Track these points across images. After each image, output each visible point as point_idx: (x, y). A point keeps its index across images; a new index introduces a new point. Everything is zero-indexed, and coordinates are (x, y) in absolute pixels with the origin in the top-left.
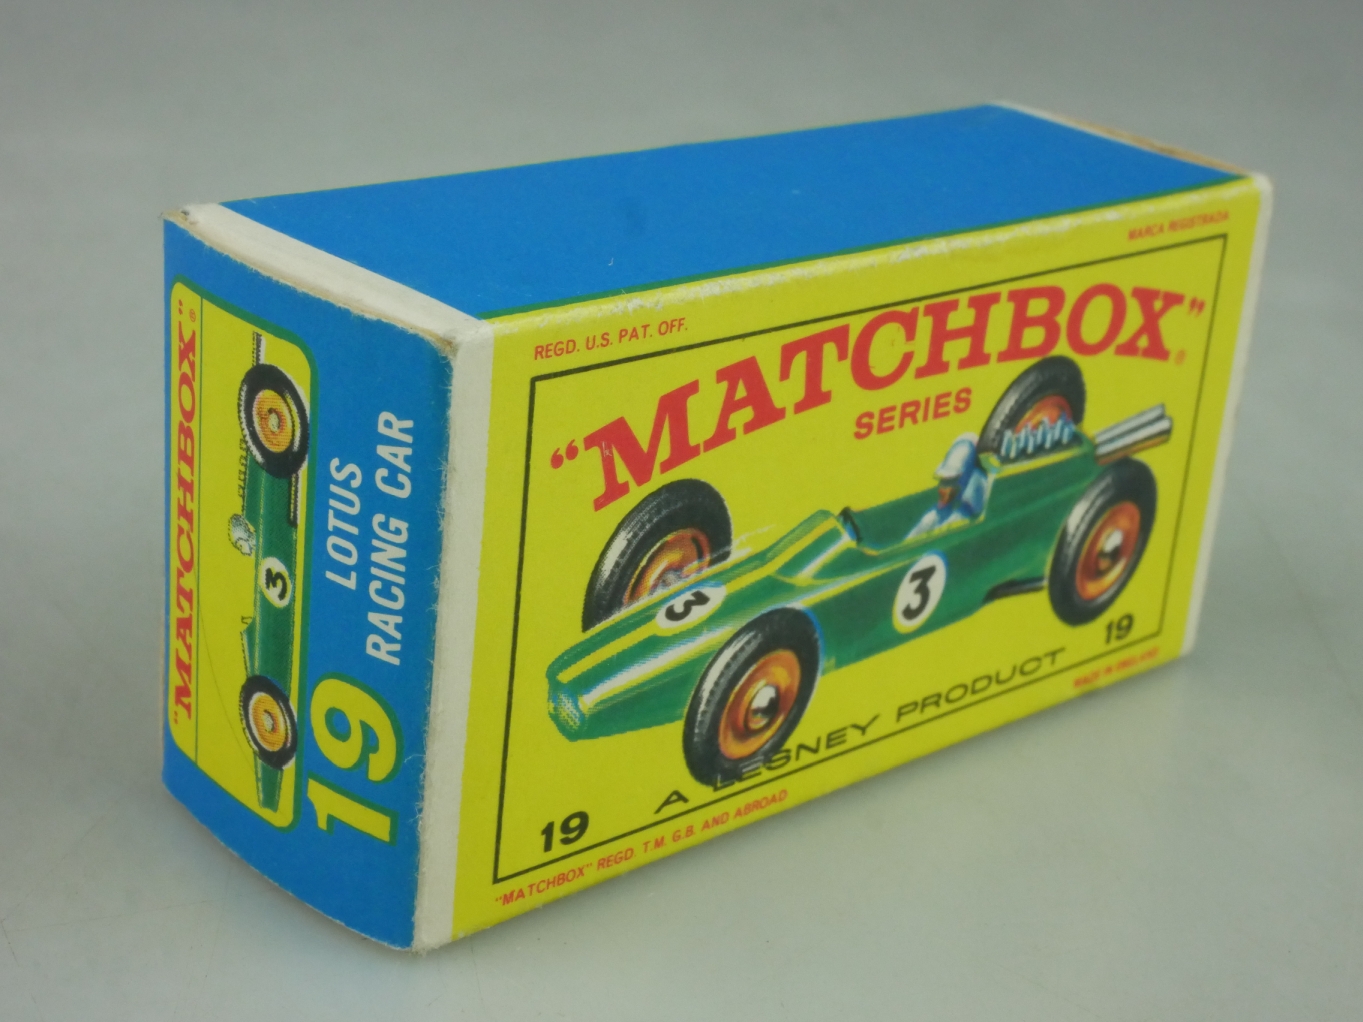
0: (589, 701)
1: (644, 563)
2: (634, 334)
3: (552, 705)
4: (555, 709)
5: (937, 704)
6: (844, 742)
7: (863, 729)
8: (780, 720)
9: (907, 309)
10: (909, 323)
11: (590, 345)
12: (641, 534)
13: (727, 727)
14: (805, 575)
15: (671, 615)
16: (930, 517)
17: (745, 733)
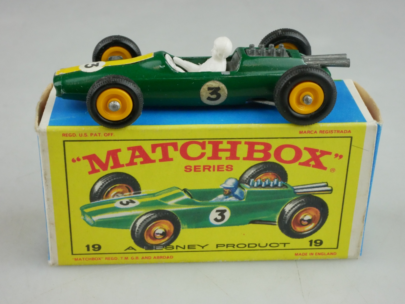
0: (96, 218)
1: (109, 189)
2: (96, 135)
3: (83, 217)
4: (84, 218)
5: (233, 247)
6: (195, 248)
7: (203, 247)
8: (167, 238)
9: (201, 141)
10: (203, 145)
11: (81, 135)
12: (107, 183)
13: (147, 235)
14: (171, 202)
15: (121, 203)
16: (221, 196)
17: (154, 238)
